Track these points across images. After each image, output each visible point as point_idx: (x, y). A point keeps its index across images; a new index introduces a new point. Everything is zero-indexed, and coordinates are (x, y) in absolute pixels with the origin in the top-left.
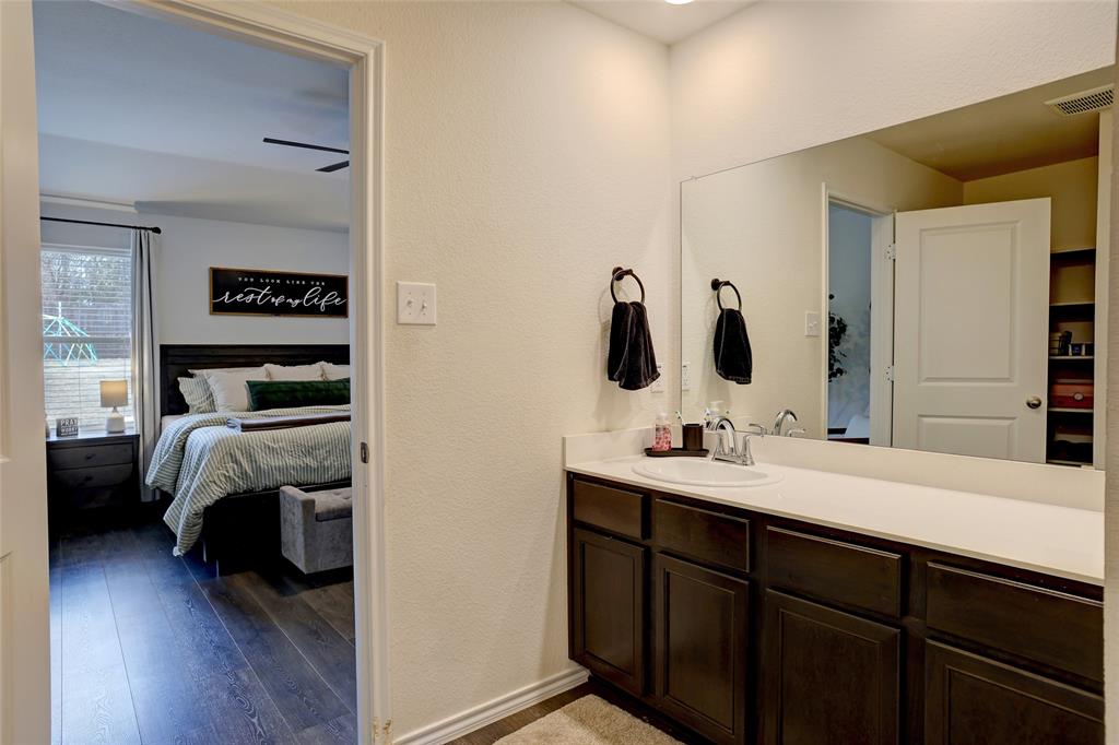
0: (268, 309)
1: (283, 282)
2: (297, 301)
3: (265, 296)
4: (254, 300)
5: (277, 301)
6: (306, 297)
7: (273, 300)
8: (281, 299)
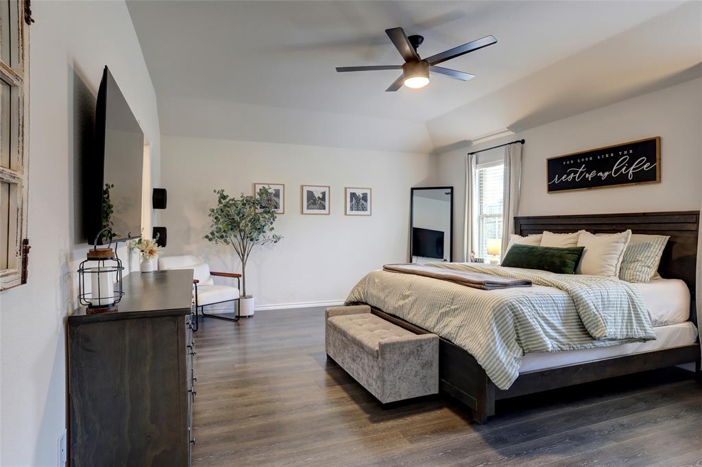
0: (584, 184)
1: (595, 158)
2: (606, 174)
3: (582, 172)
4: (574, 178)
5: (589, 176)
6: (615, 168)
7: (587, 175)
8: (593, 173)
